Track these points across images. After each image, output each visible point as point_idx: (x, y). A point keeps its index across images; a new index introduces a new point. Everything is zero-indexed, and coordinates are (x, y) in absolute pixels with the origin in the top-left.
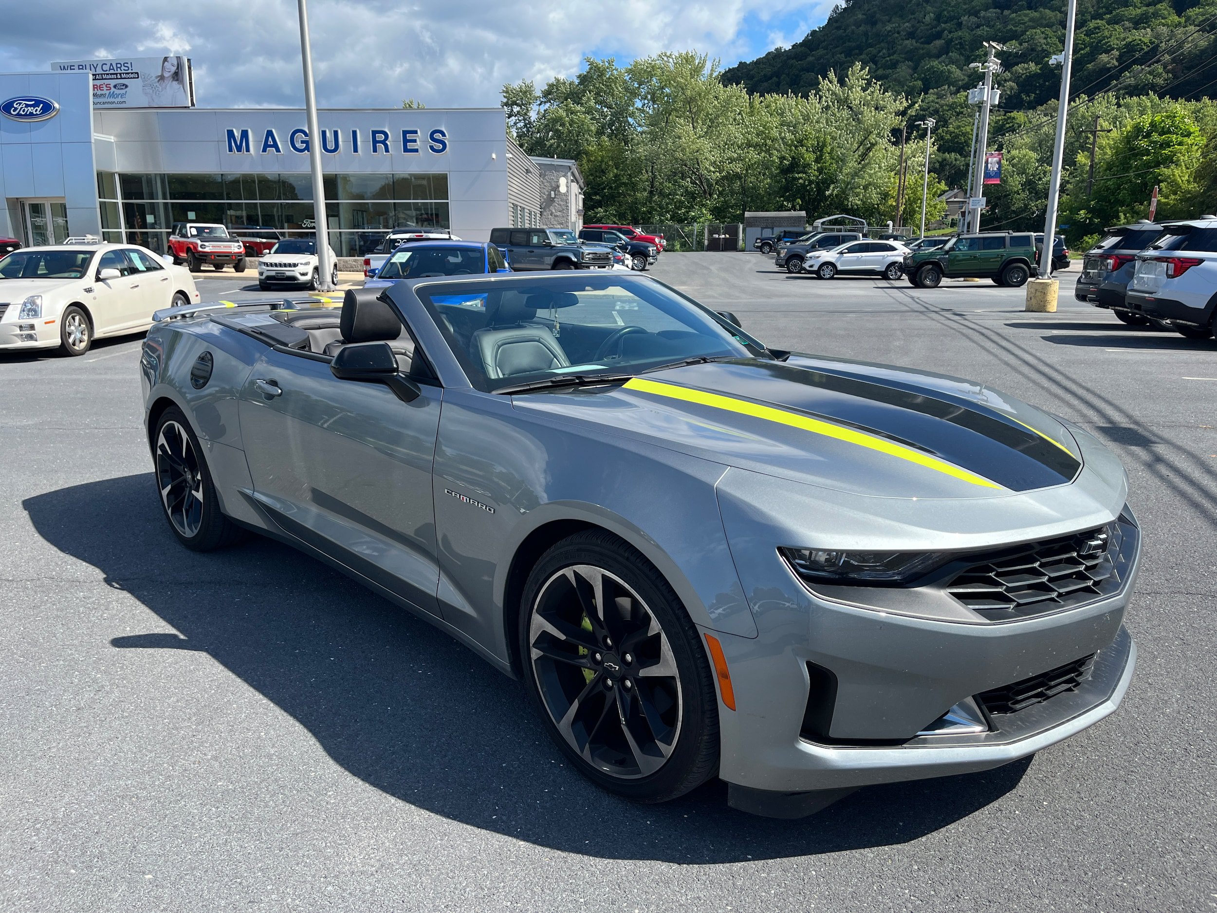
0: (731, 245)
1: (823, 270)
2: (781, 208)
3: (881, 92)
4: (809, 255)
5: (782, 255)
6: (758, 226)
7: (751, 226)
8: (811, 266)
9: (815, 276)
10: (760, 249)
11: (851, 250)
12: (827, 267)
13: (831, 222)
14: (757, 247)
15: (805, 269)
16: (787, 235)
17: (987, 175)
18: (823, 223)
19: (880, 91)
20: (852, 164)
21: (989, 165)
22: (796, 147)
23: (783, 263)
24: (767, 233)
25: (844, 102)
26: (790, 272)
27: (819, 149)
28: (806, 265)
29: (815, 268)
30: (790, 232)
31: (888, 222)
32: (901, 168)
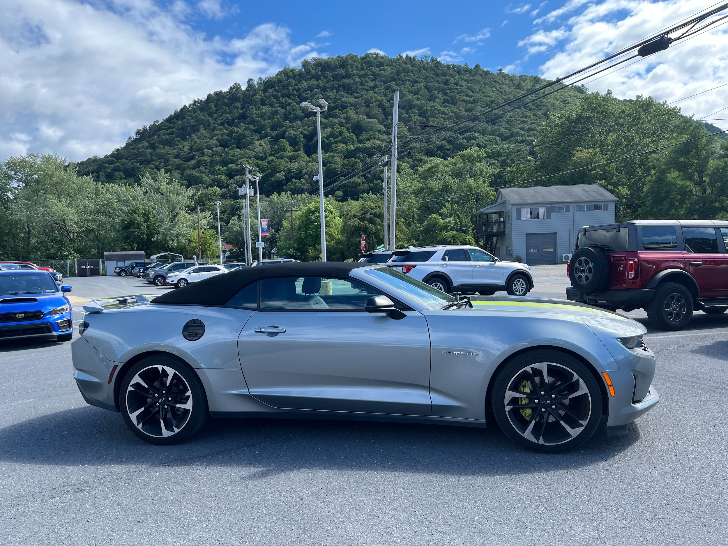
0: (95, 272)
1: (180, 283)
3: (179, 186)
4: (169, 275)
5: (151, 276)
6: (114, 260)
7: (110, 260)
8: (172, 281)
9: (173, 287)
10: (119, 274)
11: (195, 271)
12: (182, 281)
14: (117, 273)
15: (168, 283)
16: (138, 265)
17: (263, 231)
18: (157, 258)
19: (178, 185)
20: (167, 223)
21: (263, 226)
22: (131, 214)
23: (152, 280)
24: (121, 264)
25: (158, 191)
26: (157, 285)
27: (146, 214)
28: (169, 281)
29: (175, 282)
30: (140, 263)
31: (194, 256)
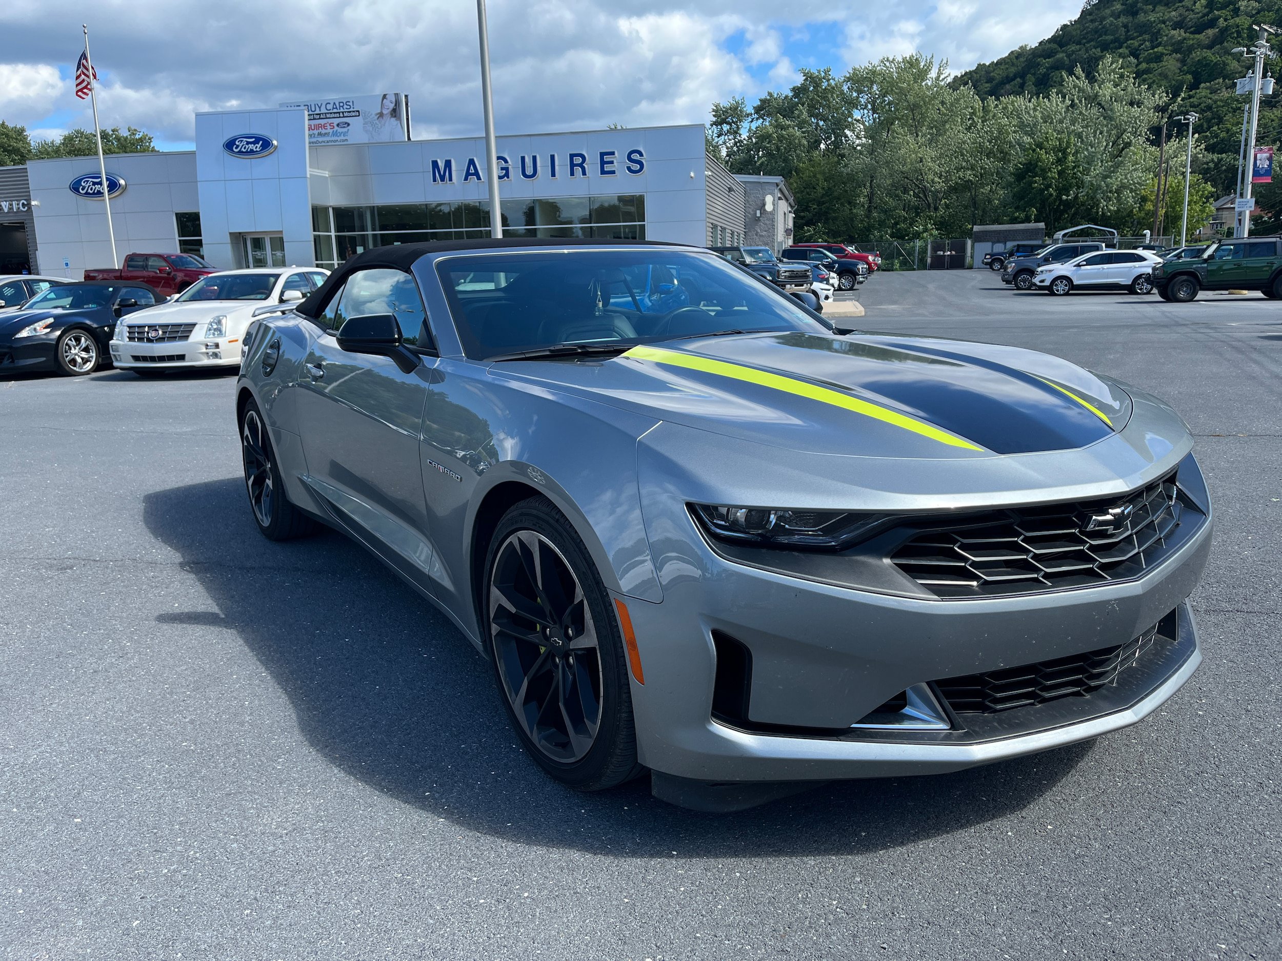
0: (958, 263)
1: (1056, 285)
2: (1014, 221)
3: (1137, 85)
4: (1040, 269)
5: (1009, 270)
6: (988, 241)
7: (980, 241)
8: (1042, 281)
9: (1047, 292)
10: (990, 265)
11: (1090, 262)
12: (1061, 282)
13: (1073, 234)
14: (987, 264)
15: (1035, 285)
16: (1021, 250)
17: (1256, 173)
18: (1064, 235)
19: (1134, 84)
20: (1097, 170)
21: (1258, 162)
22: (1034, 150)
23: (1011, 278)
24: (999, 248)
25: (1093, 99)
26: (1019, 289)
27: (1062, 151)
28: (1036, 280)
29: (1047, 283)
30: (1024, 246)
31: (1145, 232)
32: (1161, 169)
